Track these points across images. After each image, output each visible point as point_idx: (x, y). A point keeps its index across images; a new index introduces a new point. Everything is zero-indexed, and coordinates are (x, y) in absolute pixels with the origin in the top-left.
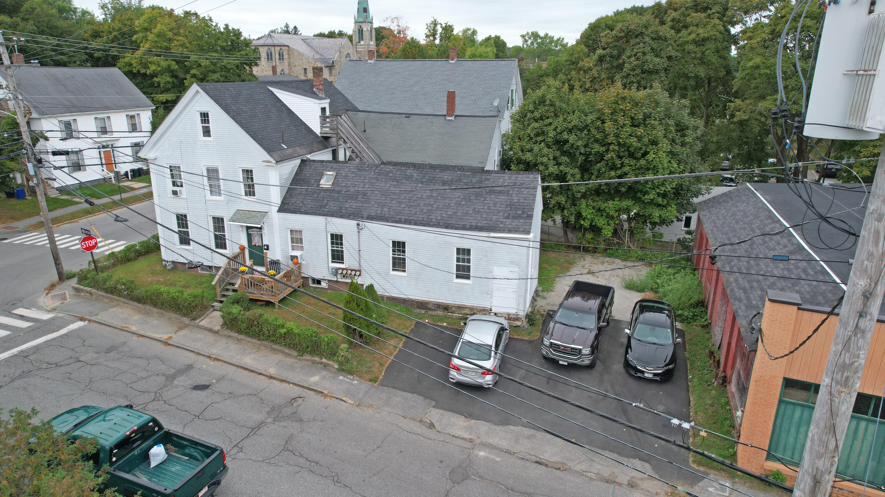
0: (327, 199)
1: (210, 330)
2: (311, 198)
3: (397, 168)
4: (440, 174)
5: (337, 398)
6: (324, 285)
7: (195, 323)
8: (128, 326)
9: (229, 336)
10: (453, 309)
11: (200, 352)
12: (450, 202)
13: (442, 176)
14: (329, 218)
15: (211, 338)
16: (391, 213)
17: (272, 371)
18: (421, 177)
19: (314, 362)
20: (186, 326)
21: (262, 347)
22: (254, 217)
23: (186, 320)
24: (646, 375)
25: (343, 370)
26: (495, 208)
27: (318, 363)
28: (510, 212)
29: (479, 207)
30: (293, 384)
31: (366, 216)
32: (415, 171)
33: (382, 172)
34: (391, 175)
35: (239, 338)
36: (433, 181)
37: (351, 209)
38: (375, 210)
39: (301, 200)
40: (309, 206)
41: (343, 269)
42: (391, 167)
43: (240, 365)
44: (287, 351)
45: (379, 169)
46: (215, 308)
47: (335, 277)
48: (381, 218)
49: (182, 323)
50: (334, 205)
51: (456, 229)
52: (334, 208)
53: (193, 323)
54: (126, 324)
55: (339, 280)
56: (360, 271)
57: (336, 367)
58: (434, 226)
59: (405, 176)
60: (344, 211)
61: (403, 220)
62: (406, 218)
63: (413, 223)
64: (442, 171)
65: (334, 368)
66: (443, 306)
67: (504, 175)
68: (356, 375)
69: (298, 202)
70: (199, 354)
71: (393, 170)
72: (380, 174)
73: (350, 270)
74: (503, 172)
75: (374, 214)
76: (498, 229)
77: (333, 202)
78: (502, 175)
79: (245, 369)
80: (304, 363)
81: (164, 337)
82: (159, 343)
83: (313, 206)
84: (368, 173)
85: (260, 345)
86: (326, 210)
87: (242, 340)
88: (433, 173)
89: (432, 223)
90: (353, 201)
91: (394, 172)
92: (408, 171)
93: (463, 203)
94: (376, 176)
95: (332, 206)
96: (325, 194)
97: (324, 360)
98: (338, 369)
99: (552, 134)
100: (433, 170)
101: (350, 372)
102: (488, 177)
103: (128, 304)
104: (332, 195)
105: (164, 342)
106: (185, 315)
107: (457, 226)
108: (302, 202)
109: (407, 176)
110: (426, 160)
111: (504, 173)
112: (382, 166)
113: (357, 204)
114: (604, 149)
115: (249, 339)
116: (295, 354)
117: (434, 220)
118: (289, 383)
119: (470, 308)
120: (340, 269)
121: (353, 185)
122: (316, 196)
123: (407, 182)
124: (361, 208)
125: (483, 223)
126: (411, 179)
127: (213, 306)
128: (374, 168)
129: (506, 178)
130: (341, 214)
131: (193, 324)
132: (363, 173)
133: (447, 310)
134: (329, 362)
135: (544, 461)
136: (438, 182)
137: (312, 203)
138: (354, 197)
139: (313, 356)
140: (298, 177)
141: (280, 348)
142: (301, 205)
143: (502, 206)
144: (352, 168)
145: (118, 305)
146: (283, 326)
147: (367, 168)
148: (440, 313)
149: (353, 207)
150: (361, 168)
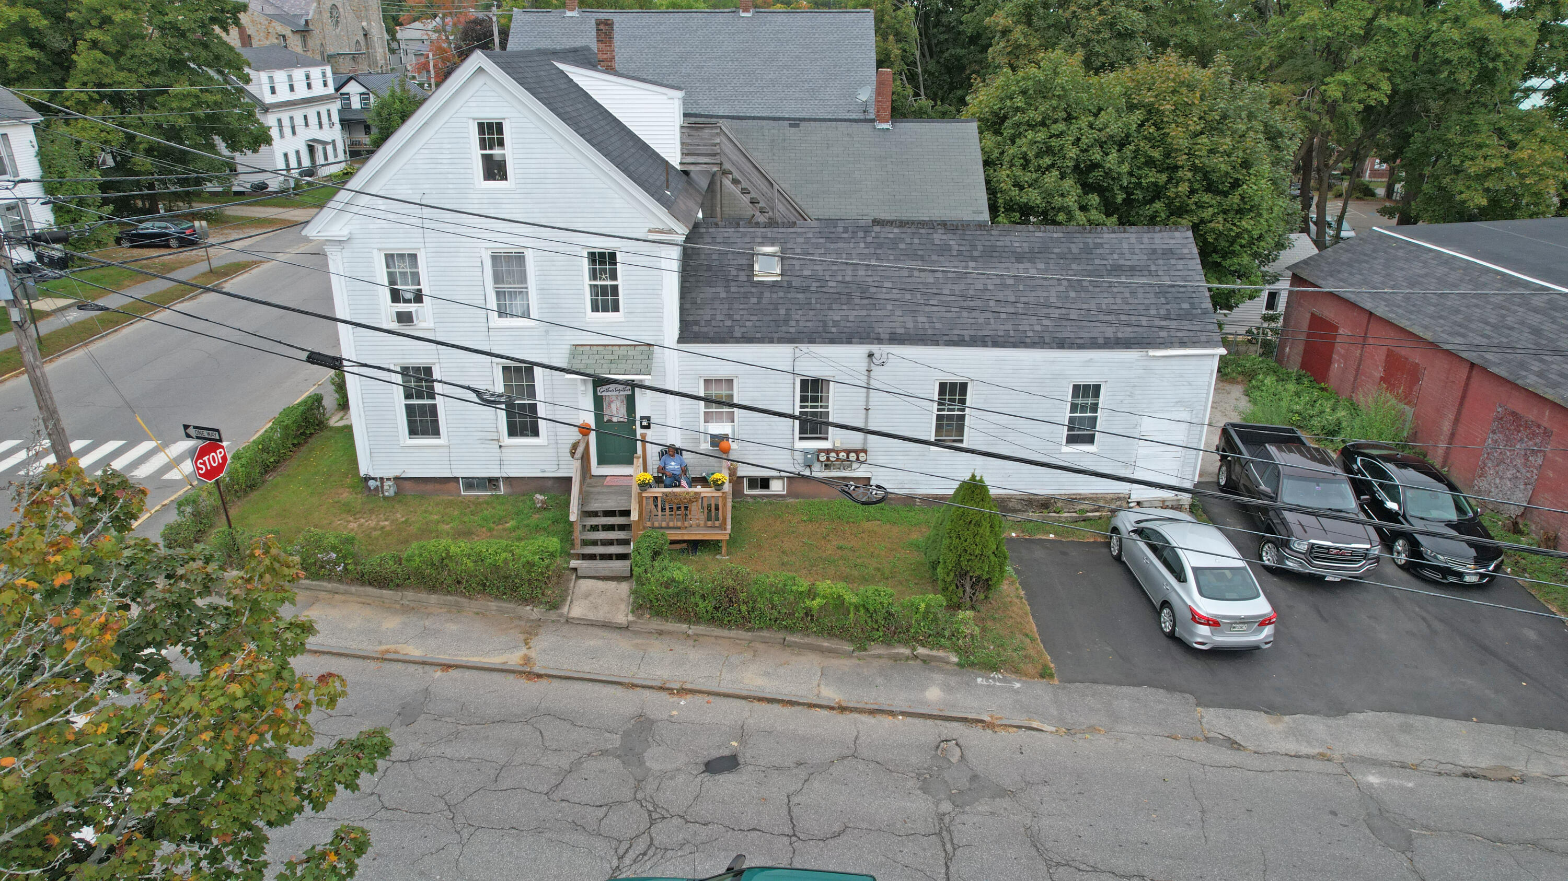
0: (786, 306)
1: (606, 626)
2: (746, 306)
3: (909, 231)
4: (1002, 238)
5: (1020, 727)
6: (777, 487)
7: (561, 615)
8: (392, 647)
9: (661, 633)
10: (1059, 504)
11: (635, 682)
12: (1045, 294)
13: (1009, 244)
14: (804, 347)
15: (623, 644)
16: (938, 326)
17: (831, 694)
18: (968, 248)
19: (896, 658)
20: (538, 624)
21: (758, 645)
22: (626, 357)
23: (533, 612)
24: (1467, 579)
25: (972, 665)
26: (1136, 301)
27: (907, 658)
28: (1168, 307)
29: (1106, 301)
30: (903, 713)
31: (887, 337)
32: (950, 236)
33: (882, 240)
34: (902, 246)
35: (690, 632)
36: (995, 254)
37: (848, 324)
38: (901, 322)
39: (725, 312)
40: (748, 324)
41: (828, 452)
42: (896, 230)
43: (752, 694)
44: (826, 644)
45: (873, 234)
46: (580, 573)
47: (808, 469)
48: (919, 337)
49: (520, 618)
50: (805, 318)
51: (1081, 347)
52: (809, 324)
53: (553, 615)
54: (380, 643)
55: (814, 474)
56: (865, 451)
57: (955, 659)
58: (1033, 345)
59: (934, 247)
60: (834, 330)
61: (967, 338)
62: (972, 333)
63: (990, 343)
64: (1004, 233)
65: (948, 663)
66: (1038, 501)
67: (1126, 235)
68: (1006, 670)
69: (719, 317)
70: (634, 686)
71: (903, 236)
72: (880, 246)
73: (844, 451)
74: (1122, 228)
75: (901, 331)
76: (1159, 340)
77: (800, 312)
78: (1123, 235)
79: (770, 701)
80: (876, 663)
81: (514, 658)
82: (511, 677)
83: (758, 324)
84: (852, 245)
85: (751, 642)
86: (792, 330)
87: (697, 635)
88: (987, 238)
89: (1028, 340)
90: (844, 307)
91: (908, 241)
92: (935, 236)
93: (1072, 294)
94: (872, 250)
95: (801, 320)
96: (774, 296)
97: (921, 651)
98: (958, 664)
99: (1073, 152)
100: (985, 233)
101: (991, 667)
102: (1099, 241)
103: (346, 593)
104: (789, 296)
105: (520, 672)
106: (525, 601)
107: (1079, 341)
108: (730, 317)
109: (938, 248)
110: (865, 212)
111: (1124, 232)
112: (877, 229)
113: (855, 313)
114: (1164, 177)
115: (718, 632)
116: (849, 647)
117: (1030, 334)
118: (892, 713)
119: (1091, 498)
120: (820, 451)
121: (830, 273)
122: (754, 300)
123: (941, 258)
124: (867, 319)
125: (1126, 333)
126: (949, 253)
127: (575, 570)
128: (861, 234)
129: (1133, 240)
130: (829, 335)
131: (554, 617)
132: (841, 245)
133: (1047, 508)
134: (934, 653)
135: (1472, 770)
136: (1004, 255)
137: (752, 318)
138: (845, 296)
139: (889, 644)
140: (693, 263)
141: (806, 640)
142: (729, 323)
143: (1148, 295)
144: (810, 235)
145: (317, 599)
146: (812, 593)
147: (845, 235)
148: (1033, 515)
149: (851, 319)
150: (833, 235)
